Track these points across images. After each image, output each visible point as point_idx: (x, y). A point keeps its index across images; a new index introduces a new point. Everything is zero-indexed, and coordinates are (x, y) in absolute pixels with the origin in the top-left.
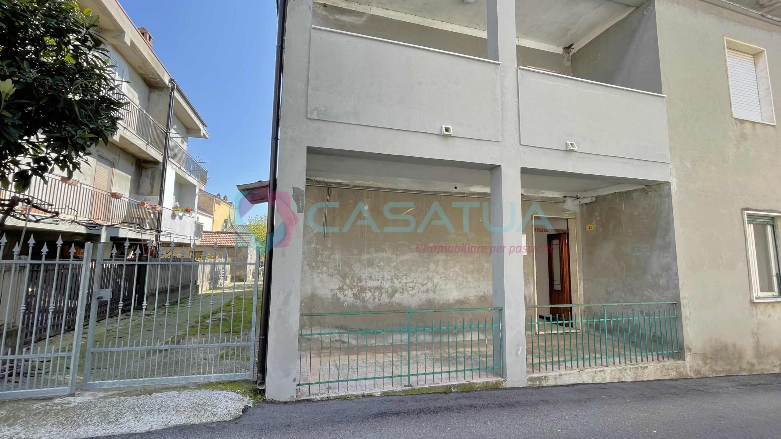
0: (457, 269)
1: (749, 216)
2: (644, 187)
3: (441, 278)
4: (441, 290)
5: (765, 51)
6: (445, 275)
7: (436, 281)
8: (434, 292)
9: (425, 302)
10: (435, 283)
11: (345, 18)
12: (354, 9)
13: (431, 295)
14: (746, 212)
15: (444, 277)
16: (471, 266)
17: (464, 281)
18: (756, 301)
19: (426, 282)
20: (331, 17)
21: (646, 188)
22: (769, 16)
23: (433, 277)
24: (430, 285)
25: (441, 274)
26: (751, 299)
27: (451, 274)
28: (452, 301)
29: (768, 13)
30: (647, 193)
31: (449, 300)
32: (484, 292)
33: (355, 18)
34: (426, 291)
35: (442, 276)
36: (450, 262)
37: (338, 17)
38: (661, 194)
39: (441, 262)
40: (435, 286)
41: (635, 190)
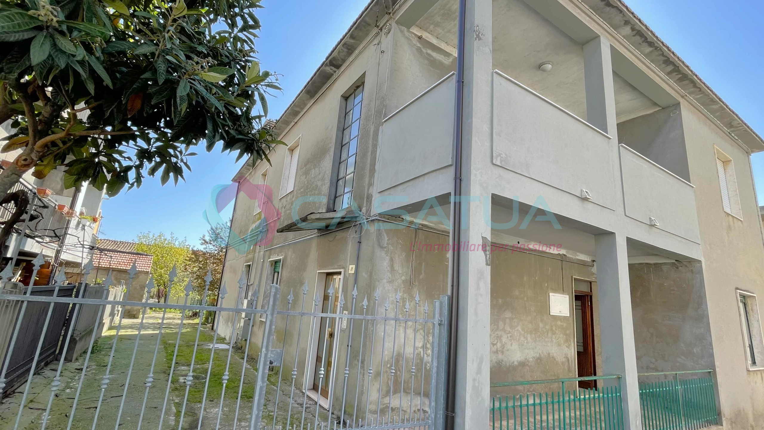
0: (519, 328)
1: (741, 295)
2: (674, 261)
3: (508, 337)
4: (508, 350)
5: (733, 162)
6: (511, 334)
7: (504, 340)
8: (503, 352)
9: (496, 365)
10: (503, 343)
11: (434, 54)
12: (443, 48)
13: (500, 356)
14: (739, 291)
15: (510, 337)
16: (530, 326)
17: (525, 342)
18: (750, 370)
19: (496, 341)
20: (424, 51)
21: (676, 263)
22: (733, 135)
23: (501, 336)
24: (499, 345)
25: (508, 333)
26: (747, 368)
27: (516, 333)
28: (516, 363)
29: (732, 131)
30: (677, 268)
31: (513, 362)
32: (540, 354)
33: (443, 57)
34: (496, 352)
35: (509, 335)
36: (514, 320)
37: (430, 52)
38: (692, 270)
39: (508, 321)
40: (503, 346)
41: (665, 264)
